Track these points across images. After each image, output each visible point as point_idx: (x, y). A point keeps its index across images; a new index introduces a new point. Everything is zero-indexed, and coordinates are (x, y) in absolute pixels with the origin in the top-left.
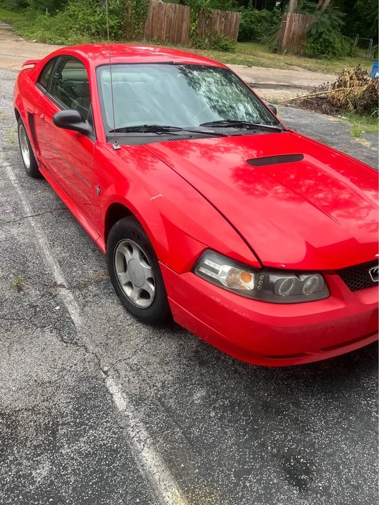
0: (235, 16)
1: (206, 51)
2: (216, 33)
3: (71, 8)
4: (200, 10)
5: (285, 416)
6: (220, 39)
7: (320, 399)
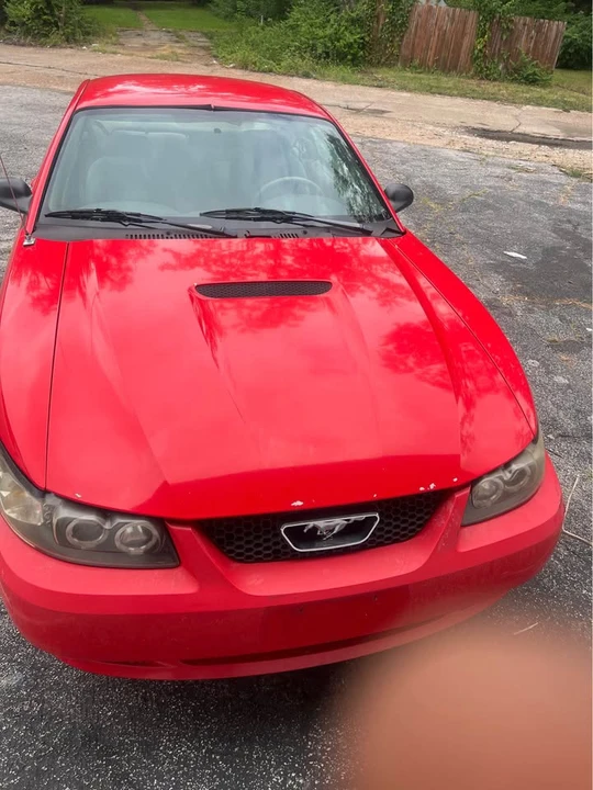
4: (494, 17)
6: (525, 65)
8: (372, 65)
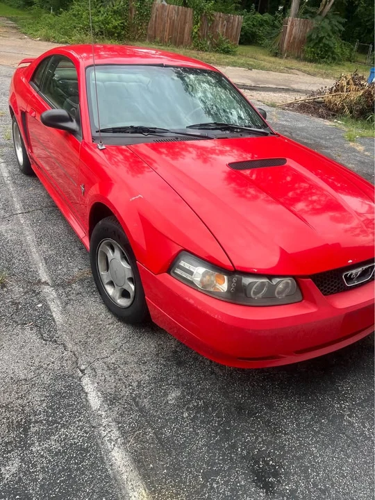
0: (237, 19)
1: (208, 53)
2: (218, 35)
3: (76, 7)
4: (203, 12)
5: (257, 418)
6: (222, 42)
7: (293, 401)
8: (130, 40)
